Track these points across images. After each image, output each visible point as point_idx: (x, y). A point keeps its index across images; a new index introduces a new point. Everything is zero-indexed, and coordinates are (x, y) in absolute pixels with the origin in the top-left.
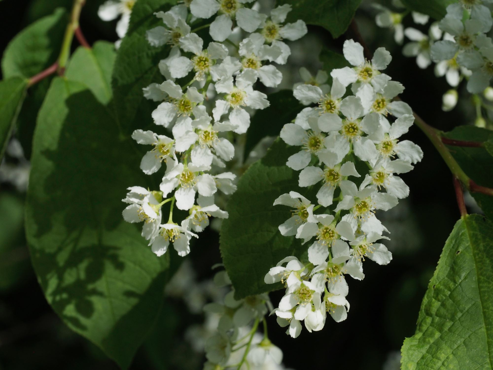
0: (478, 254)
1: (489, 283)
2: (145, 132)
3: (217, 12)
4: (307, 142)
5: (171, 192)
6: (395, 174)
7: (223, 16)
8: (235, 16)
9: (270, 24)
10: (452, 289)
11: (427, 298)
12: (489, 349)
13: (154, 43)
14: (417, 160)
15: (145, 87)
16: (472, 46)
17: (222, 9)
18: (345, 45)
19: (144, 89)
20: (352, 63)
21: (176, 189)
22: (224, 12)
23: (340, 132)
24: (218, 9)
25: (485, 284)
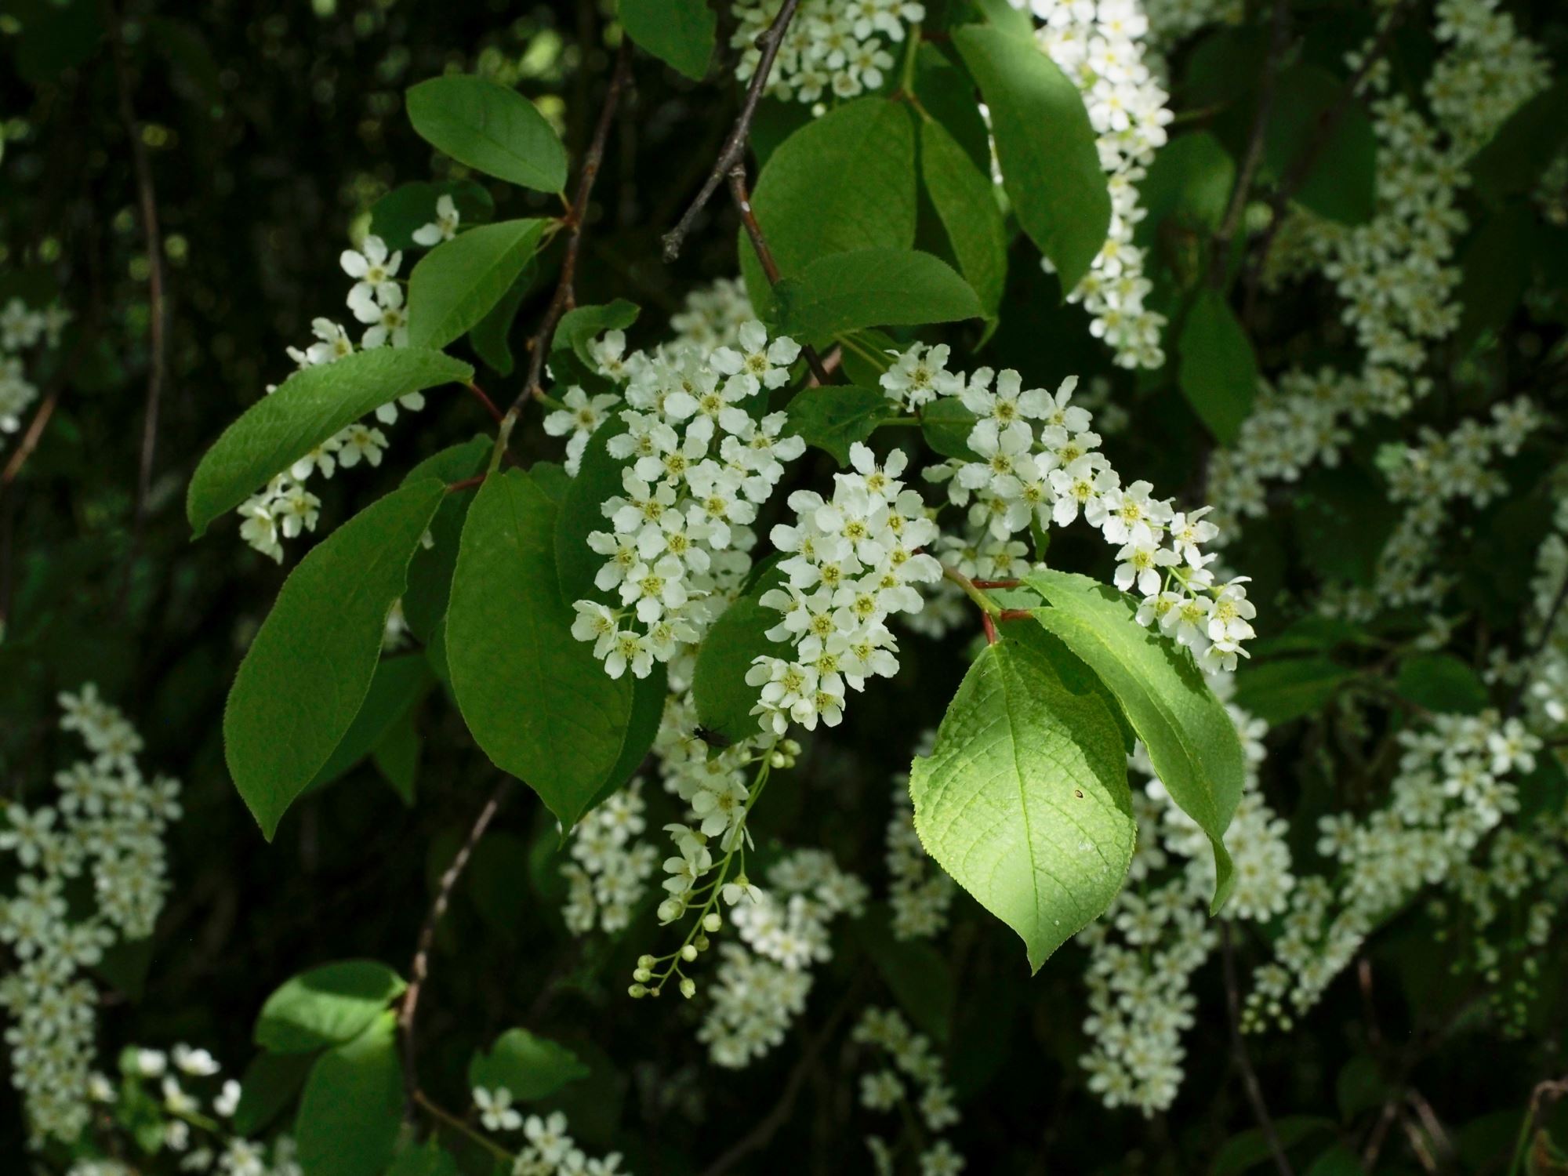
0: (1007, 674)
1: (1019, 698)
2: (603, 535)
3: (697, 411)
4: (802, 548)
5: (631, 603)
6: (908, 584)
7: (704, 416)
8: (718, 416)
9: (759, 436)
10: (975, 707)
11: (946, 721)
12: (1016, 756)
13: (617, 454)
14: (936, 578)
15: (605, 502)
16: (1009, 470)
17: (702, 408)
18: (851, 448)
19: (602, 504)
20: (859, 471)
21: (638, 600)
22: (705, 411)
23: (842, 534)
24: (698, 407)
25: (1015, 700)
